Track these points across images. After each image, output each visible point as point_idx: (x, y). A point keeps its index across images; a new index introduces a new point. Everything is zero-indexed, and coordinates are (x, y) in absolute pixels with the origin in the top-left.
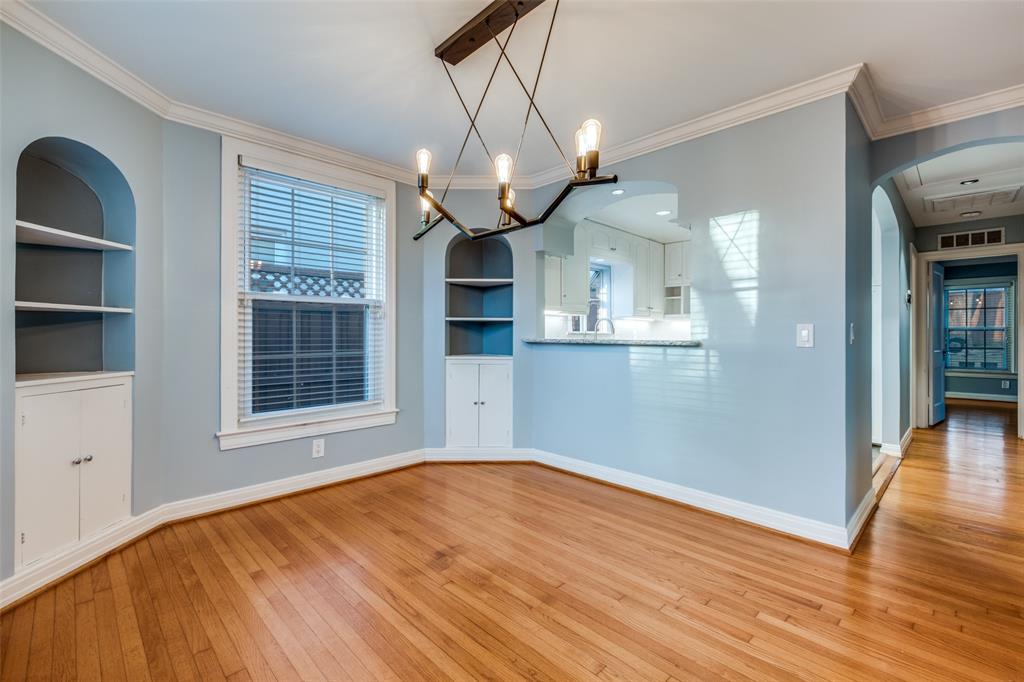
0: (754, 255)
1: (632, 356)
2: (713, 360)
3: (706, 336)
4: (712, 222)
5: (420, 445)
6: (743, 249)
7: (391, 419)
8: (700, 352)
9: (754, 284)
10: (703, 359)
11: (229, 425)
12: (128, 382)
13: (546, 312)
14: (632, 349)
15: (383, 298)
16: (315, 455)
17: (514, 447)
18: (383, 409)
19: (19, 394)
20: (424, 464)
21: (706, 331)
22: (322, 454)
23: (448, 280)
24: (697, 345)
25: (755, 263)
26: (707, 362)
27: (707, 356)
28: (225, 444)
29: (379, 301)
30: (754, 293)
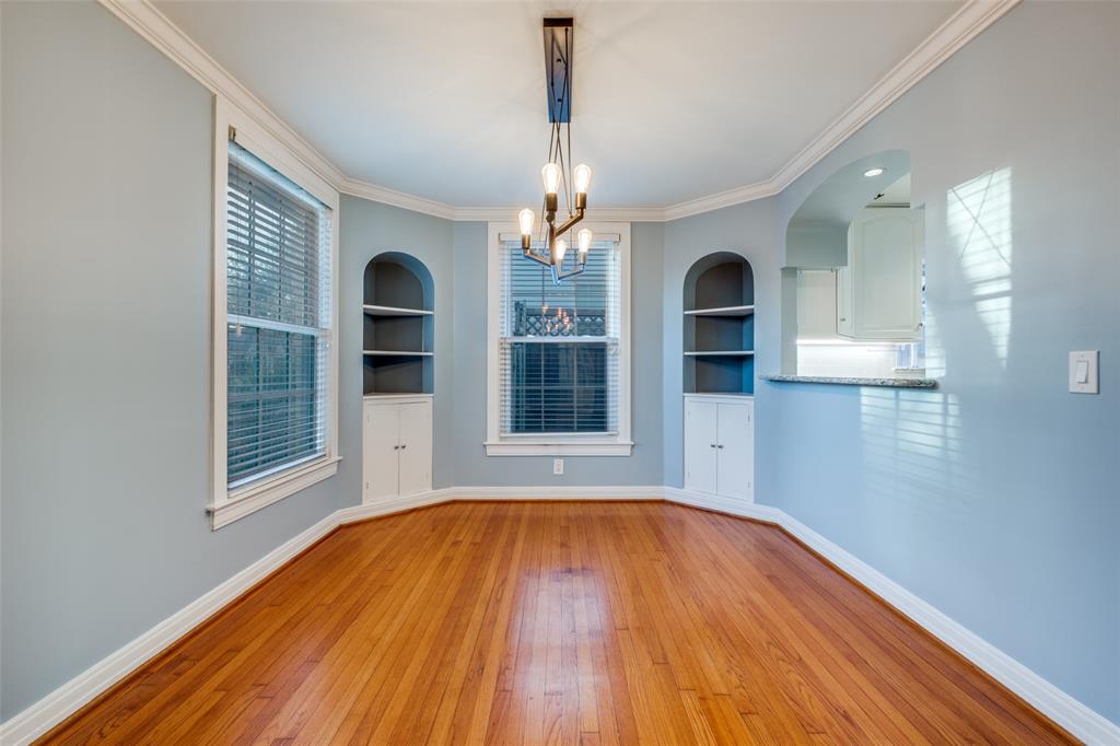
0: (1006, 238)
1: (864, 400)
2: (953, 410)
3: (943, 373)
4: (951, 196)
5: (660, 482)
6: (991, 231)
7: (627, 452)
8: (936, 397)
9: (1006, 286)
10: (938, 408)
11: (492, 438)
12: (430, 401)
13: (799, 342)
14: (864, 391)
15: (618, 336)
16: (556, 473)
17: (756, 502)
18: (620, 440)
19: (365, 404)
20: (663, 502)
21: (944, 365)
22: (561, 472)
23: (686, 313)
24: (932, 386)
25: (1006, 251)
26: (945, 414)
27: (945, 403)
28: (490, 452)
29: (617, 339)
30: (1006, 302)
